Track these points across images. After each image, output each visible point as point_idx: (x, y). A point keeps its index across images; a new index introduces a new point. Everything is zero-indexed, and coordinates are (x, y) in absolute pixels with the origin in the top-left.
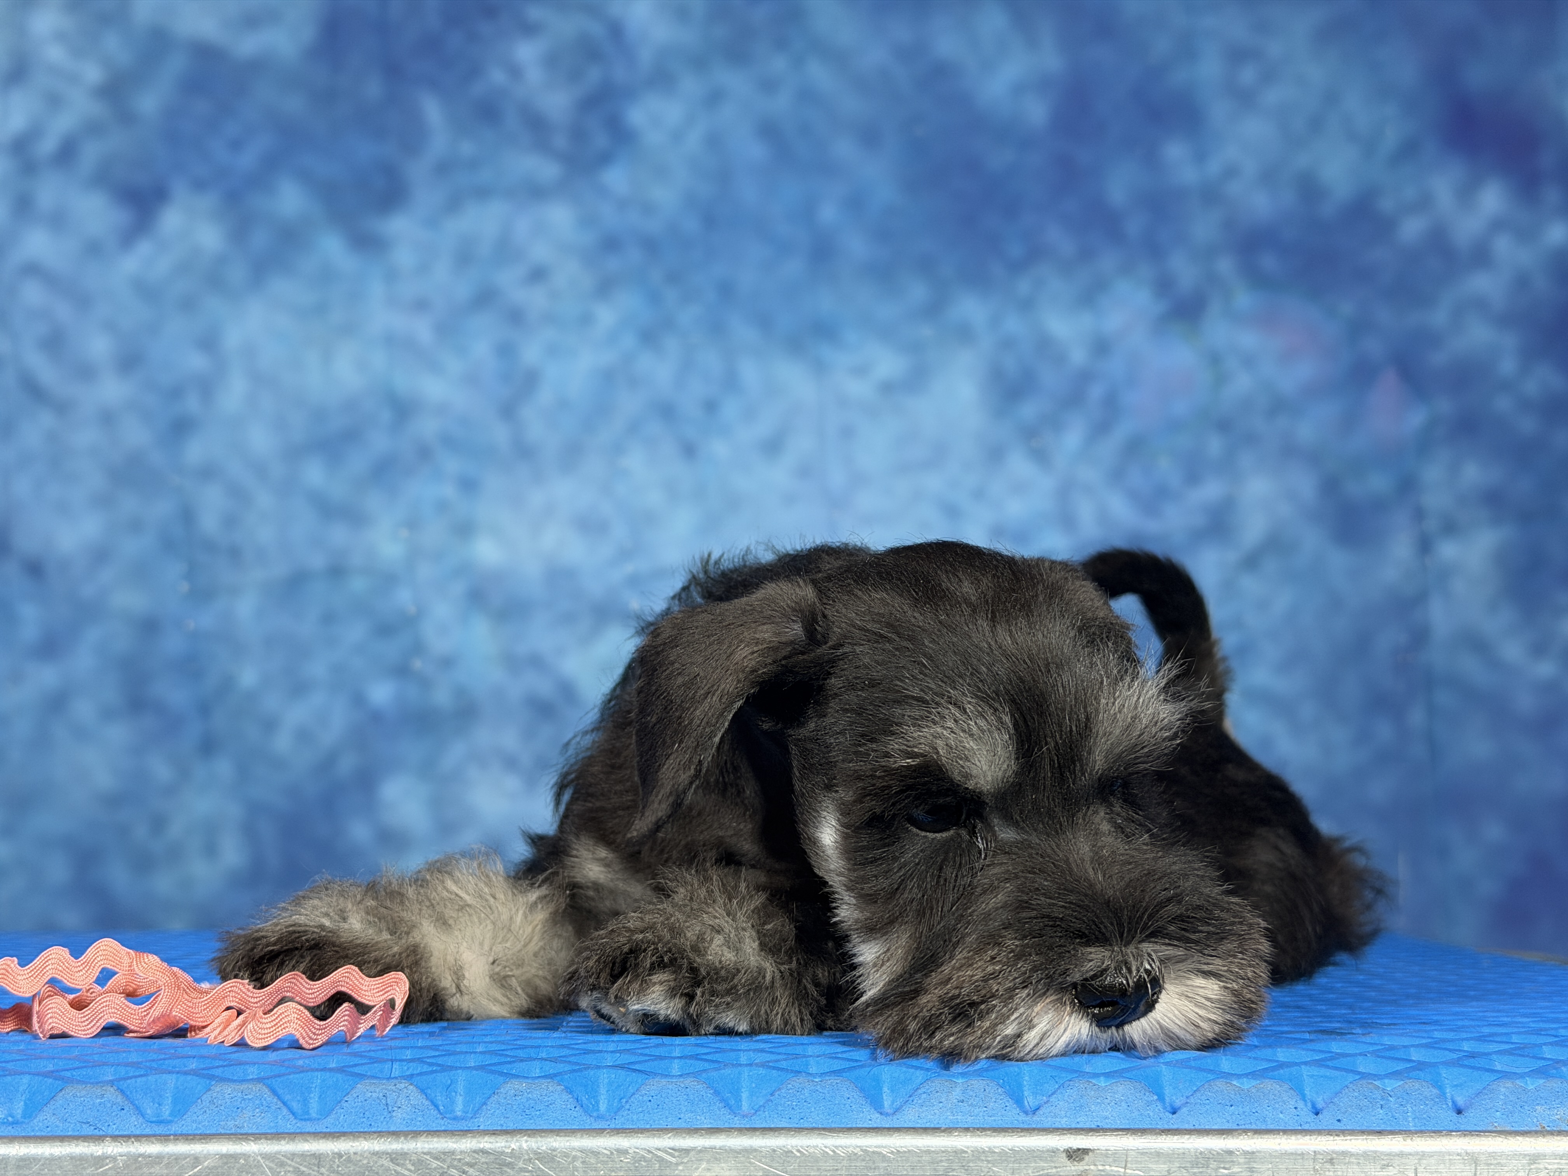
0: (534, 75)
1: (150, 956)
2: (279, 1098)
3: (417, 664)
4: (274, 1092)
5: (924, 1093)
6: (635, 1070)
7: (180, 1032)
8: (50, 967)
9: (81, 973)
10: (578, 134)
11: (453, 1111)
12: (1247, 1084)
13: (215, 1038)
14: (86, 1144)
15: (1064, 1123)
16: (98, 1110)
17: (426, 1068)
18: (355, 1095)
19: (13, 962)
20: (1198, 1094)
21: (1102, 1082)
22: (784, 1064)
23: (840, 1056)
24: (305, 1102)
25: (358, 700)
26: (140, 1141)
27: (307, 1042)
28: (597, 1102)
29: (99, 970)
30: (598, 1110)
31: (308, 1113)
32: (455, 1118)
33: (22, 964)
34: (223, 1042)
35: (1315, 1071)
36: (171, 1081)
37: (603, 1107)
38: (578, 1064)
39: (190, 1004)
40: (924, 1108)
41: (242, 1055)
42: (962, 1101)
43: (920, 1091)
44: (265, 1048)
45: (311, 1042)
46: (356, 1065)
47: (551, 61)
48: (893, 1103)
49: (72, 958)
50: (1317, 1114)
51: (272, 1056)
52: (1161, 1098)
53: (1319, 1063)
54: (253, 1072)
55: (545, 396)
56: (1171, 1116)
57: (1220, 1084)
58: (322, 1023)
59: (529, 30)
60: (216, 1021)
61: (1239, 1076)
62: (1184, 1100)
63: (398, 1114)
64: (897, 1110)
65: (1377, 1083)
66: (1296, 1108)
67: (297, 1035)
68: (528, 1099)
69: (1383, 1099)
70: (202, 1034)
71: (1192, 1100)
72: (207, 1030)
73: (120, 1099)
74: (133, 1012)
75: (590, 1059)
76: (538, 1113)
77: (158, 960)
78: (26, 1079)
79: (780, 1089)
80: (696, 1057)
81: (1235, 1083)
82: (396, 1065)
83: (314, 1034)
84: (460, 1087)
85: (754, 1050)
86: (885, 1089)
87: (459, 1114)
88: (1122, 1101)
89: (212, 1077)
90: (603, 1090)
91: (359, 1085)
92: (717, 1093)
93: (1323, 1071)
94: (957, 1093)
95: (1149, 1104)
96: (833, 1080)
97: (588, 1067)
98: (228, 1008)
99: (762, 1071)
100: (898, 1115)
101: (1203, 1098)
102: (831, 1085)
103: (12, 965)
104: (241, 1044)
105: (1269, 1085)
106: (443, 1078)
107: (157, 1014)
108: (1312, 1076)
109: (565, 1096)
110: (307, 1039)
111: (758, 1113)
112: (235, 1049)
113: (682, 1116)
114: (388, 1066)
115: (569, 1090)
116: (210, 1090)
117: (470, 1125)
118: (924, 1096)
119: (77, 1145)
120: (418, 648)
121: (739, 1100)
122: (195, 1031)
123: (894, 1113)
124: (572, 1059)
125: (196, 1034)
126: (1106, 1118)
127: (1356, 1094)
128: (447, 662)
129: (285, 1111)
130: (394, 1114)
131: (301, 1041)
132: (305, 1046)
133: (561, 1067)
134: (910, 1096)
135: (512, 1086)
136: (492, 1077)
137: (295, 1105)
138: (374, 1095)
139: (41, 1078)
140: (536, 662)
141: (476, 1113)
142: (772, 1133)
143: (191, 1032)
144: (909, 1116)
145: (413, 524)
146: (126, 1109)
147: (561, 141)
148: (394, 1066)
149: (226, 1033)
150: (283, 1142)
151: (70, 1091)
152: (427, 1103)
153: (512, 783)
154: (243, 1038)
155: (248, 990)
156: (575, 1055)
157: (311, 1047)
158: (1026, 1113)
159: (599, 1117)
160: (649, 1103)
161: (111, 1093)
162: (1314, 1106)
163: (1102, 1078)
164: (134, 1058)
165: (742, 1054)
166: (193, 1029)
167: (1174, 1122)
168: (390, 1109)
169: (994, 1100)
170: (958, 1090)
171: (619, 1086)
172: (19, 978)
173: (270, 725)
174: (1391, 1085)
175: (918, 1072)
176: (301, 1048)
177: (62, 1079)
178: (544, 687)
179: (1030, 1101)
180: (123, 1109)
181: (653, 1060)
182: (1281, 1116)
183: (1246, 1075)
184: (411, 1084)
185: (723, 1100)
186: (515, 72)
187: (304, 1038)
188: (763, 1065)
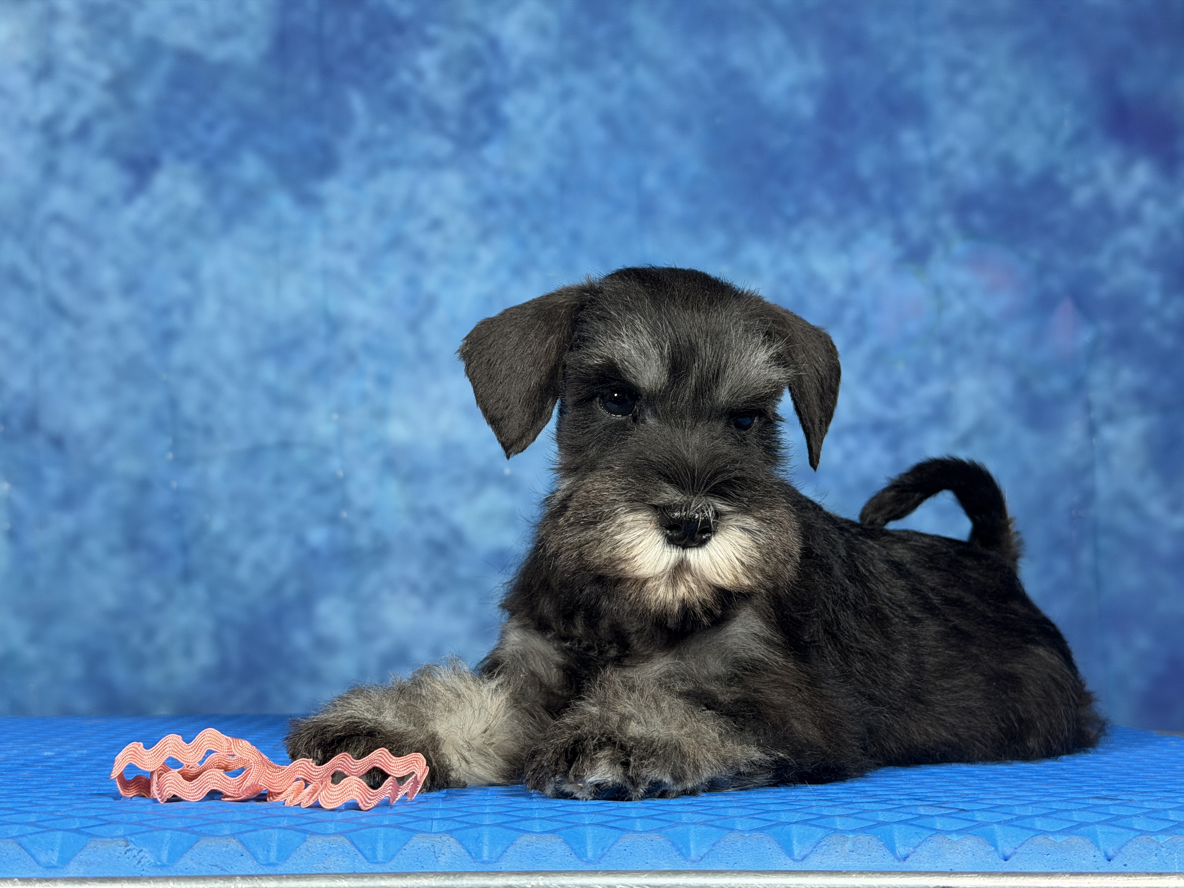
0: (433, 76)
1: (243, 742)
2: (357, 847)
3: (344, 514)
4: (352, 843)
5: (825, 845)
6: (612, 827)
7: (261, 797)
8: (168, 749)
9: (191, 754)
10: (466, 121)
11: (481, 857)
12: (1060, 839)
13: (291, 801)
14: (222, 882)
15: (926, 867)
16: (224, 857)
17: (458, 826)
18: (411, 845)
19: (140, 745)
20: (1024, 846)
21: (955, 837)
22: (718, 823)
23: (756, 816)
24: (374, 850)
25: (301, 541)
26: (261, 879)
27: (364, 805)
28: (586, 850)
29: (205, 751)
30: (586, 857)
31: (376, 858)
32: (483, 862)
33: (147, 747)
34: (299, 804)
35: (1106, 829)
36: (275, 834)
37: (590, 854)
38: (567, 822)
39: (271, 777)
40: (825, 856)
41: (317, 815)
42: (853, 851)
43: (821, 844)
44: (332, 810)
45: (367, 805)
46: (407, 823)
47: (445, 66)
48: (801, 851)
49: (184, 743)
50: (1109, 860)
51: (339, 816)
52: (996, 849)
53: (1106, 823)
54: (331, 827)
55: (441, 315)
56: (1004, 862)
57: (1040, 839)
58: (374, 791)
59: (430, 43)
60: (289, 789)
61: (1053, 833)
62: (1012, 850)
63: (442, 859)
64: (804, 858)
65: (1153, 838)
66: (1094, 856)
67: (358, 800)
68: (537, 848)
69: (1157, 849)
70: (279, 799)
71: (1019, 850)
72: (283, 795)
73: (240, 848)
74: (229, 782)
75: (573, 819)
76: (544, 859)
77: (249, 744)
78: (168, 834)
79: (719, 842)
80: (651, 817)
81: (1050, 838)
82: (435, 823)
83: (369, 799)
84: (486, 839)
85: (692, 812)
86: (794, 842)
87: (486, 859)
88: (968, 851)
89: (305, 832)
90: (589, 842)
91: (414, 838)
92: (673, 844)
93: (1112, 829)
94: (848, 845)
95: (988, 853)
96: (757, 835)
97: (577, 825)
98: (297, 780)
99: (704, 828)
100: (804, 862)
101: (1028, 849)
102: (757, 838)
103: (139, 748)
104: (317, 806)
105: (1075, 840)
106: (473, 832)
107: (248, 784)
108: (1103, 833)
109: (564, 847)
110: (364, 803)
111: (704, 859)
112: (309, 810)
113: (649, 861)
114: (429, 823)
115: (566, 842)
116: (305, 841)
117: (496, 867)
118: (825, 847)
119: (216, 882)
120: (346, 503)
121: (688, 849)
122: (272, 796)
123: (803, 859)
124: (561, 818)
125: (274, 799)
126: (958, 864)
127: (1138, 846)
128: (367, 513)
129: (360, 856)
130: (439, 859)
131: (361, 805)
132: (363, 808)
133: (556, 825)
134: (815, 847)
135: (524, 840)
136: (509, 832)
137: (367, 852)
138: (425, 845)
139: (179, 833)
140: (434, 513)
141: (498, 860)
142: (720, 875)
143: (269, 797)
144: (813, 863)
145: (342, 410)
146: (245, 855)
147: (453, 126)
148: (434, 823)
149: (299, 798)
150: (366, 880)
151: (204, 842)
152: (463, 851)
153: (415, 603)
154: (317, 802)
155: (312, 766)
156: (562, 815)
157: (367, 808)
158: (899, 860)
159: (588, 862)
160: (624, 852)
161: (234, 844)
162: (1106, 855)
163: (954, 835)
164: (238, 817)
165: (683, 815)
166: (270, 794)
167: (1006, 866)
168: (437, 855)
169: (875, 850)
170: (849, 842)
171: (602, 839)
172: (145, 757)
173: (234, 560)
174: (1163, 839)
175: (819, 830)
176: (360, 809)
177: (194, 832)
178: (439, 532)
179: (901, 851)
180: (242, 855)
181: (621, 819)
182: (1084, 862)
183: (1058, 832)
184: (452, 837)
185: (678, 850)
186: (419, 74)
187: (362, 802)
188: (704, 823)
